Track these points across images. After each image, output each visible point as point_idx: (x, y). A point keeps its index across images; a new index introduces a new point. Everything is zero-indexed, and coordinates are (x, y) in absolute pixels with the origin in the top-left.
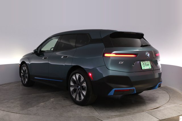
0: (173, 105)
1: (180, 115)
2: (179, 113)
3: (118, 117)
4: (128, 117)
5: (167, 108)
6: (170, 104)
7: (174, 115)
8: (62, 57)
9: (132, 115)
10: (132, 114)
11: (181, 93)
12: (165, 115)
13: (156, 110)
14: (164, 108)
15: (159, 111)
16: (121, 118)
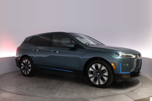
0: (145, 89)
1: (150, 97)
2: (150, 95)
3: (101, 98)
4: (109, 98)
5: (140, 91)
6: (142, 88)
7: (146, 96)
9: (112, 97)
11: (151, 79)
12: (139, 96)
13: (132, 92)
14: (137, 91)
15: (134, 93)
16: (104, 98)
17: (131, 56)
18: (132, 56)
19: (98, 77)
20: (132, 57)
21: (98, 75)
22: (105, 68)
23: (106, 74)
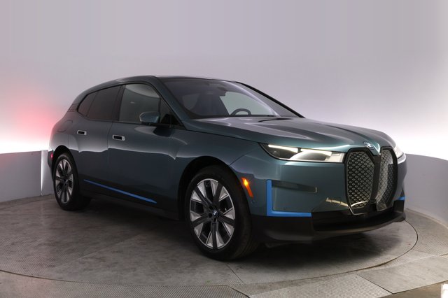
0: (425, 257)
1: (443, 283)
2: (441, 276)
4: (311, 285)
5: (410, 263)
6: (417, 255)
7: (427, 281)
11: (445, 226)
13: (383, 267)
15: (391, 270)
17: (324, 157)
18: (328, 157)
19: (212, 222)
20: (327, 160)
21: (213, 217)
22: (229, 195)
23: (231, 215)
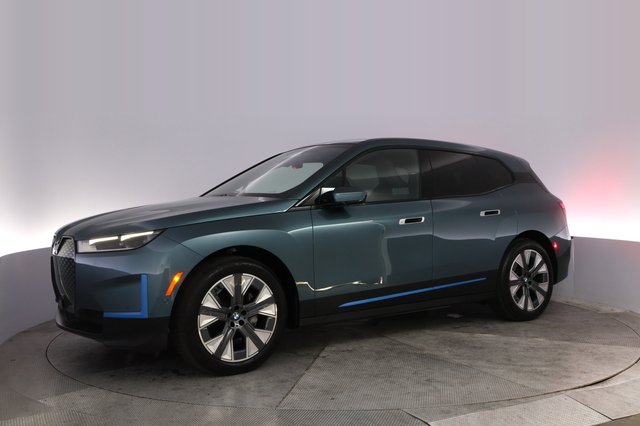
3: (476, 410)
4: (508, 409)
8: (482, 214)
9: (521, 406)
10: (523, 400)
12: (629, 404)
14: (624, 382)
15: (611, 390)
16: (488, 412)
